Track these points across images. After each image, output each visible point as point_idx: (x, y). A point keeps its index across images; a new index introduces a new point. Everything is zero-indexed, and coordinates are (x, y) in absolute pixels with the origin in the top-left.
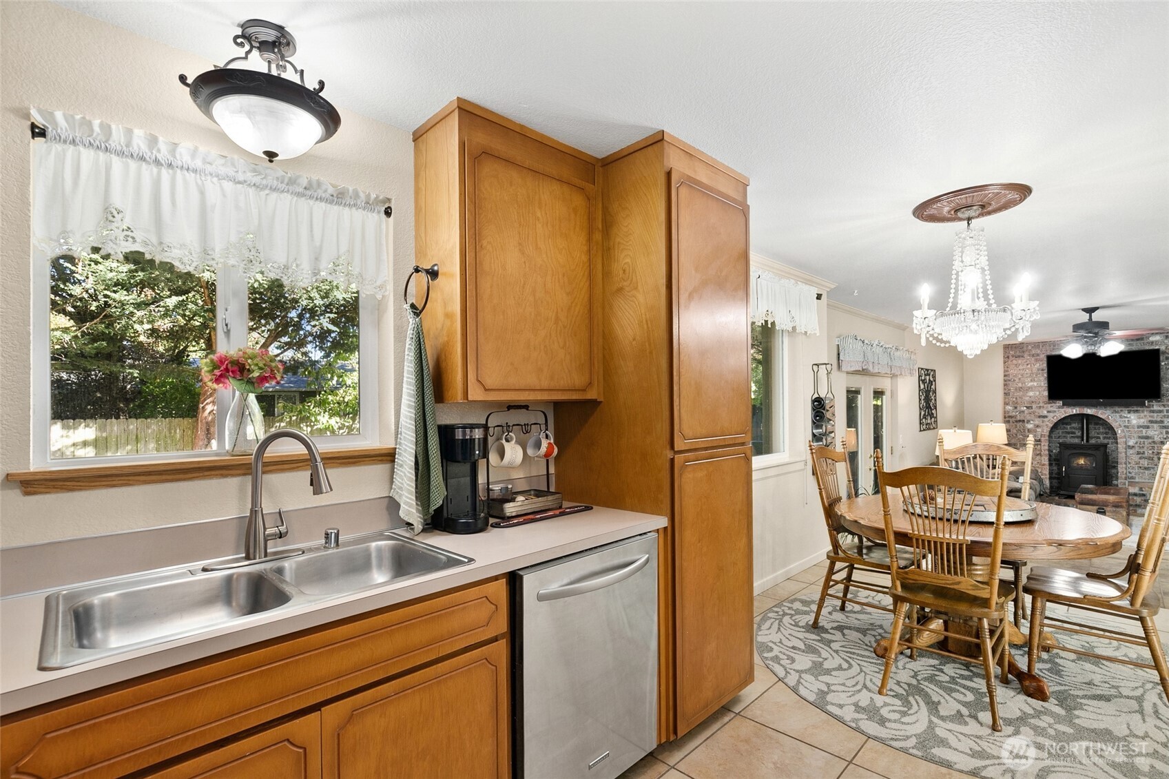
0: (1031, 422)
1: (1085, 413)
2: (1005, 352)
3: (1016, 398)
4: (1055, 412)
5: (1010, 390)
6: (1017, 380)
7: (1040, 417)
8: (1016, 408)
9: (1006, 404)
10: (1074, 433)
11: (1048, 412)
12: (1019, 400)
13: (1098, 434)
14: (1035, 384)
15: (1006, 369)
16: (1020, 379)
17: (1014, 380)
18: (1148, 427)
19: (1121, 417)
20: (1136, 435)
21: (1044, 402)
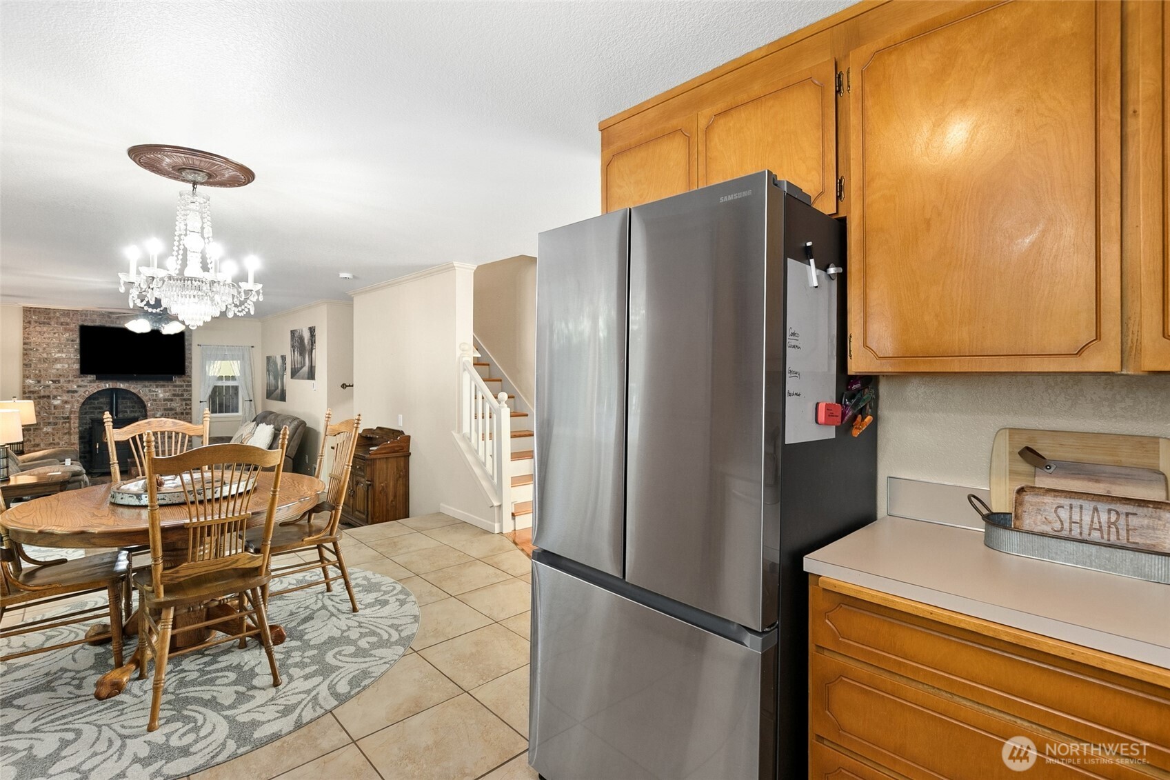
0: (58, 398)
1: (117, 387)
2: (25, 317)
3: (40, 371)
4: (86, 386)
5: (30, 360)
6: (41, 350)
7: (68, 392)
8: (39, 381)
9: (26, 377)
11: (78, 386)
12: (43, 373)
13: (125, 408)
14: (64, 355)
15: (26, 336)
16: (44, 349)
17: (37, 350)
18: (172, 400)
19: (150, 391)
20: (162, 408)
21: (74, 376)
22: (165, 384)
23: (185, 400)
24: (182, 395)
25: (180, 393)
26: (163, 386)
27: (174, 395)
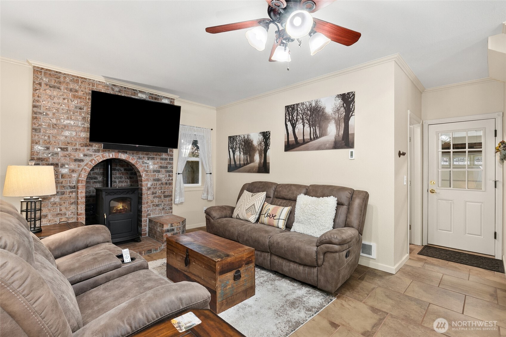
0: (66, 166)
1: (119, 157)
2: (35, 78)
3: (49, 137)
4: (91, 155)
5: (40, 125)
6: (51, 115)
7: (76, 160)
8: (48, 148)
9: (34, 142)
10: (96, 178)
11: (85, 155)
12: (52, 140)
14: (72, 123)
15: (37, 98)
16: (54, 114)
17: (47, 114)
18: (159, 172)
19: (143, 163)
20: (152, 178)
21: (81, 144)
22: (154, 156)
23: (168, 171)
24: (167, 167)
25: (165, 166)
26: (153, 158)
27: (161, 167)
